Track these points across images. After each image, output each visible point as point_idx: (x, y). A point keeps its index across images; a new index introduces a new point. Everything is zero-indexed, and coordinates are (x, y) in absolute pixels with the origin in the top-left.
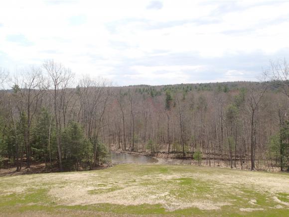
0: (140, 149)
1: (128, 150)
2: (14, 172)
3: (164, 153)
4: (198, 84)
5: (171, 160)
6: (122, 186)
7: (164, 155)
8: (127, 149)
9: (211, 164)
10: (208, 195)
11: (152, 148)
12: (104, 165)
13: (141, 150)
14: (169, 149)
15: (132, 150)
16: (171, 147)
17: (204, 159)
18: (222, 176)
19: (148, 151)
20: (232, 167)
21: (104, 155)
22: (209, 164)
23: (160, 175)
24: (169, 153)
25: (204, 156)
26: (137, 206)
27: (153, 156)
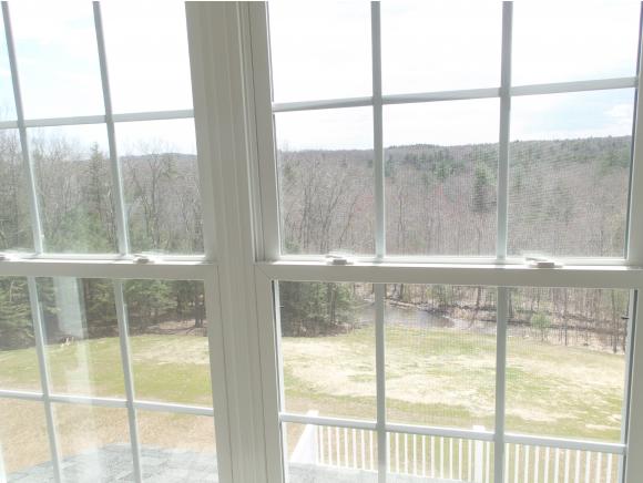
0: (416, 296)
1: (390, 298)
2: (191, 328)
3: (466, 307)
4: (557, 141)
5: (480, 324)
6: (397, 372)
7: (467, 313)
8: (388, 294)
9: (570, 340)
10: (541, 401)
11: (441, 296)
12: (346, 325)
13: (418, 300)
14: (478, 299)
15: (400, 298)
16: (483, 296)
17: (554, 327)
18: (580, 370)
19: (434, 303)
20: (615, 350)
21: (346, 306)
22: (564, 340)
23: (459, 357)
24: (478, 309)
25: (555, 321)
26: (428, 405)
27: (444, 312)
